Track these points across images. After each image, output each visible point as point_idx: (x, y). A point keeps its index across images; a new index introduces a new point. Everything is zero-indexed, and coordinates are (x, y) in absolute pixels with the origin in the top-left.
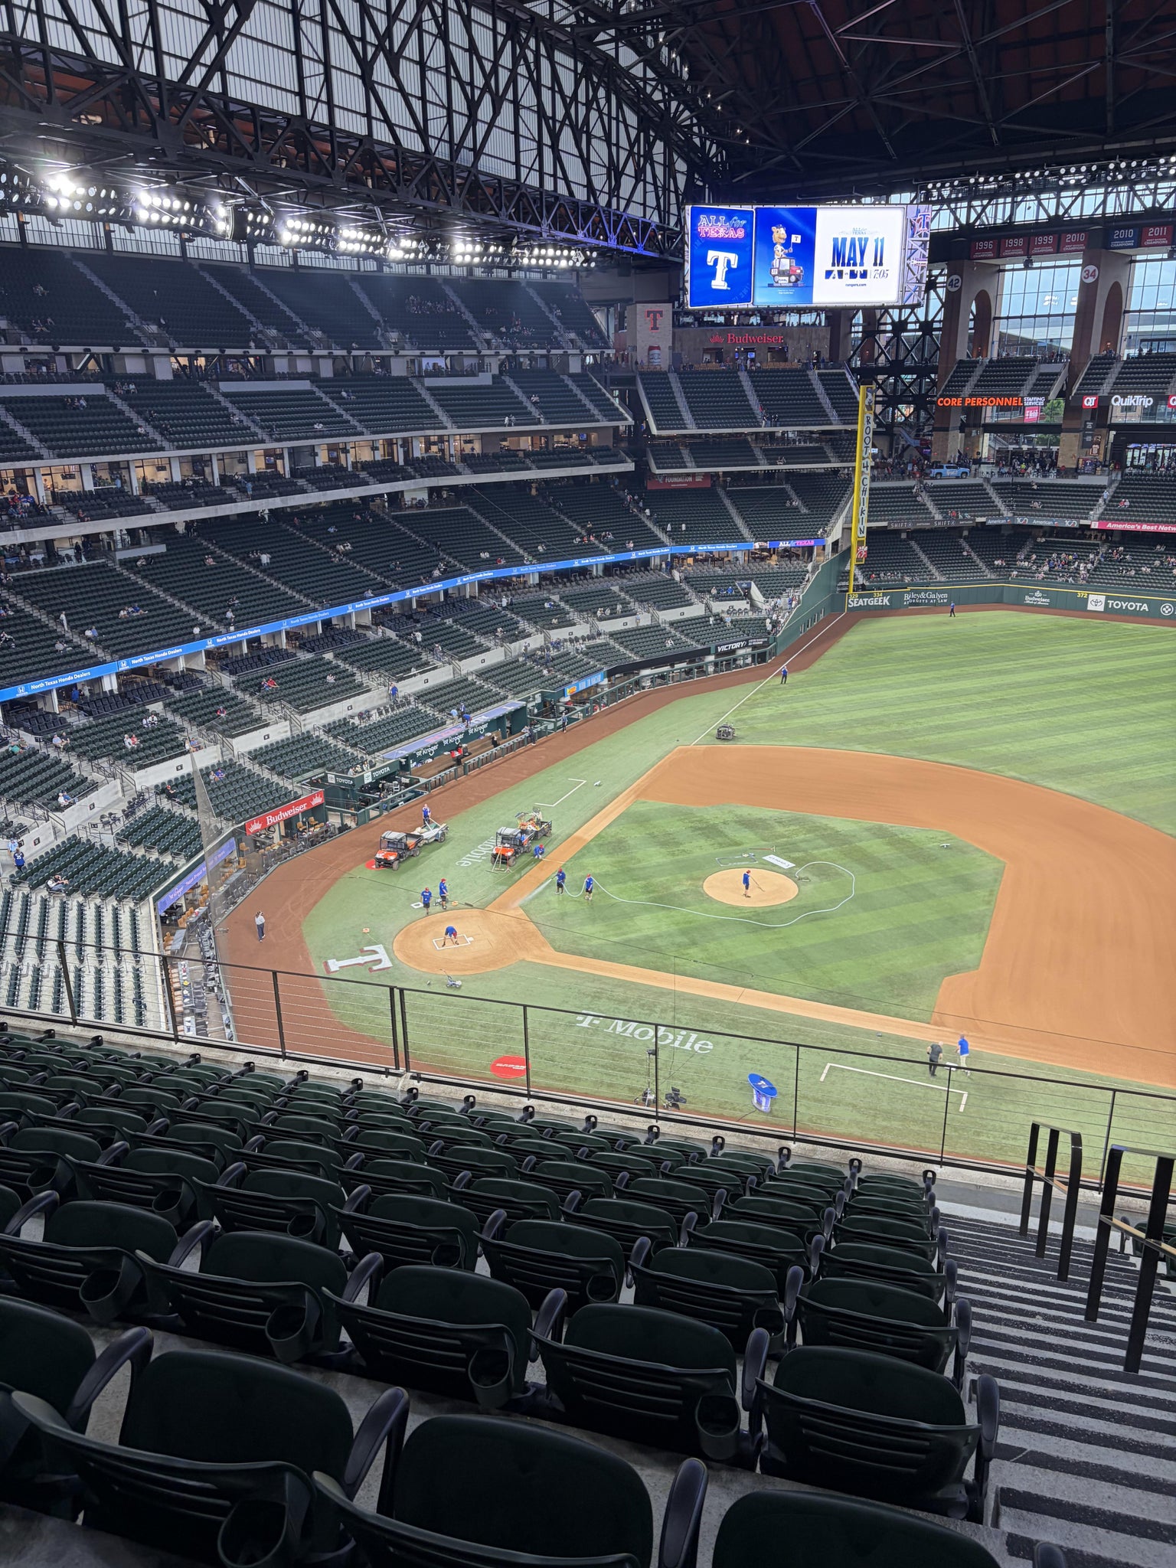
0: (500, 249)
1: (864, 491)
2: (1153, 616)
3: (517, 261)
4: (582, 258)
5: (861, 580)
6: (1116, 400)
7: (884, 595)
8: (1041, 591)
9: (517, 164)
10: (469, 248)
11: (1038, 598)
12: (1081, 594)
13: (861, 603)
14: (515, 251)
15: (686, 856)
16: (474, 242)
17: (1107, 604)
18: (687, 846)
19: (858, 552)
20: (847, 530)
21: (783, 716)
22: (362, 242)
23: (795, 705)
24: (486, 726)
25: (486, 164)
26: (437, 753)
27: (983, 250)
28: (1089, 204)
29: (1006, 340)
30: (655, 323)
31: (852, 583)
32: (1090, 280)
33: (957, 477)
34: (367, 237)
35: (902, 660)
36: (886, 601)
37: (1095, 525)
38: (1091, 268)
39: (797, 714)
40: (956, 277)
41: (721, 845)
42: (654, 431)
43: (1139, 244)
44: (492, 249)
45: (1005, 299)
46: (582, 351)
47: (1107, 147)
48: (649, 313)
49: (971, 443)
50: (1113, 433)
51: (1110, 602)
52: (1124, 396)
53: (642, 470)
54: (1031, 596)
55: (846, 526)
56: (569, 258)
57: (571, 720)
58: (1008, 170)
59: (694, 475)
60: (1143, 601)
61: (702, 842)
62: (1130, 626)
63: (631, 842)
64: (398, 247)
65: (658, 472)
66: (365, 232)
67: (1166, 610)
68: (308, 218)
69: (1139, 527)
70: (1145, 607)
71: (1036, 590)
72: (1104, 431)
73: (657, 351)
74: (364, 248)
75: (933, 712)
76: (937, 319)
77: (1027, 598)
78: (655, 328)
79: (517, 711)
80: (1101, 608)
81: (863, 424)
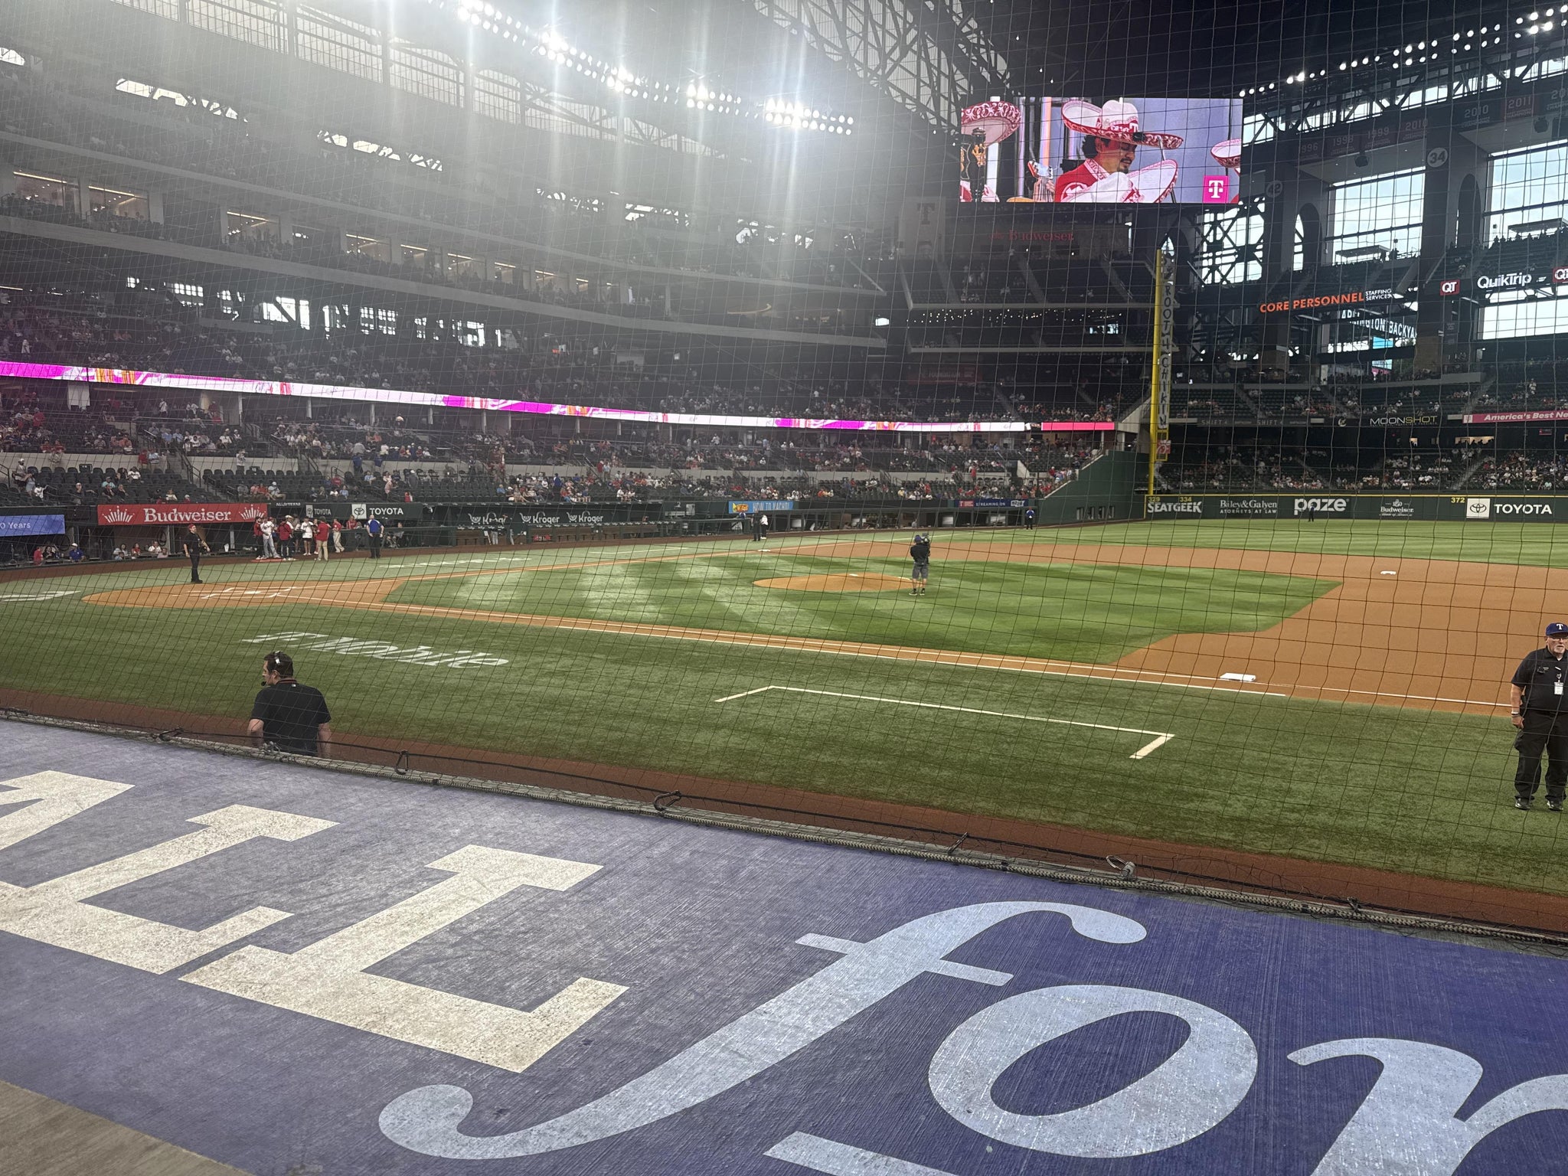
1: (1164, 373)
5: (1163, 484)
6: (1484, 282)
7: (1194, 500)
11: (1398, 508)
12: (1455, 498)
13: (1164, 507)
17: (1492, 509)
19: (1160, 447)
27: (1307, 154)
30: (926, 217)
31: (1152, 488)
36: (1196, 508)
37: (1468, 419)
38: (1438, 151)
40: (1277, 184)
42: (912, 305)
43: (1498, 119)
45: (1338, 215)
47: (1450, 18)
48: (919, 206)
51: (1498, 506)
52: (1493, 276)
54: (1389, 507)
55: (1143, 419)
60: (1543, 502)
69: (1528, 417)
70: (1547, 509)
71: (1394, 499)
73: (929, 247)
77: (1383, 509)
78: (925, 221)
80: (1486, 514)
81: (1161, 295)
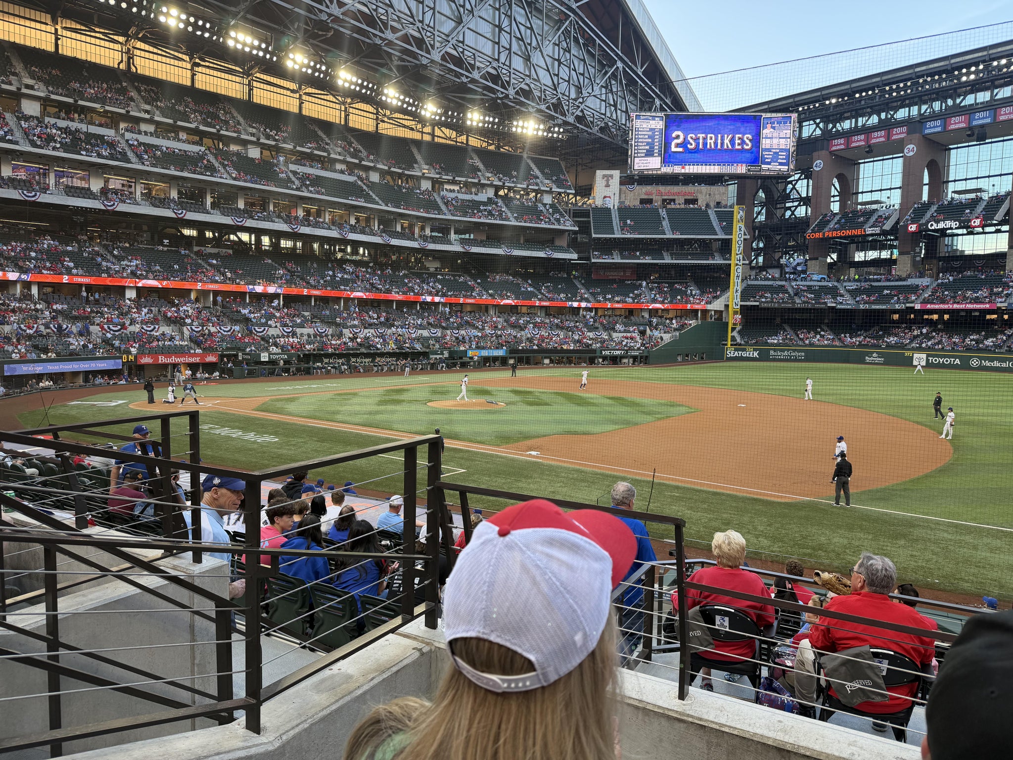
0: (497, 120)
1: (738, 277)
2: (965, 366)
5: (739, 340)
6: (932, 225)
7: (755, 350)
8: (877, 353)
11: (875, 357)
12: (908, 353)
13: (736, 354)
14: (506, 121)
17: (928, 360)
19: (734, 319)
27: (837, 145)
30: (608, 182)
31: (730, 340)
32: (911, 154)
33: (817, 281)
36: (756, 354)
37: (918, 306)
38: (911, 146)
40: (820, 161)
42: (594, 234)
43: (945, 129)
45: (861, 180)
46: (551, 189)
48: (604, 176)
51: (931, 359)
52: (938, 222)
54: (870, 357)
58: (851, 93)
60: (955, 357)
67: (974, 363)
69: (951, 306)
70: (958, 361)
71: (873, 352)
73: (609, 199)
77: (867, 358)
80: (924, 363)
81: (736, 232)
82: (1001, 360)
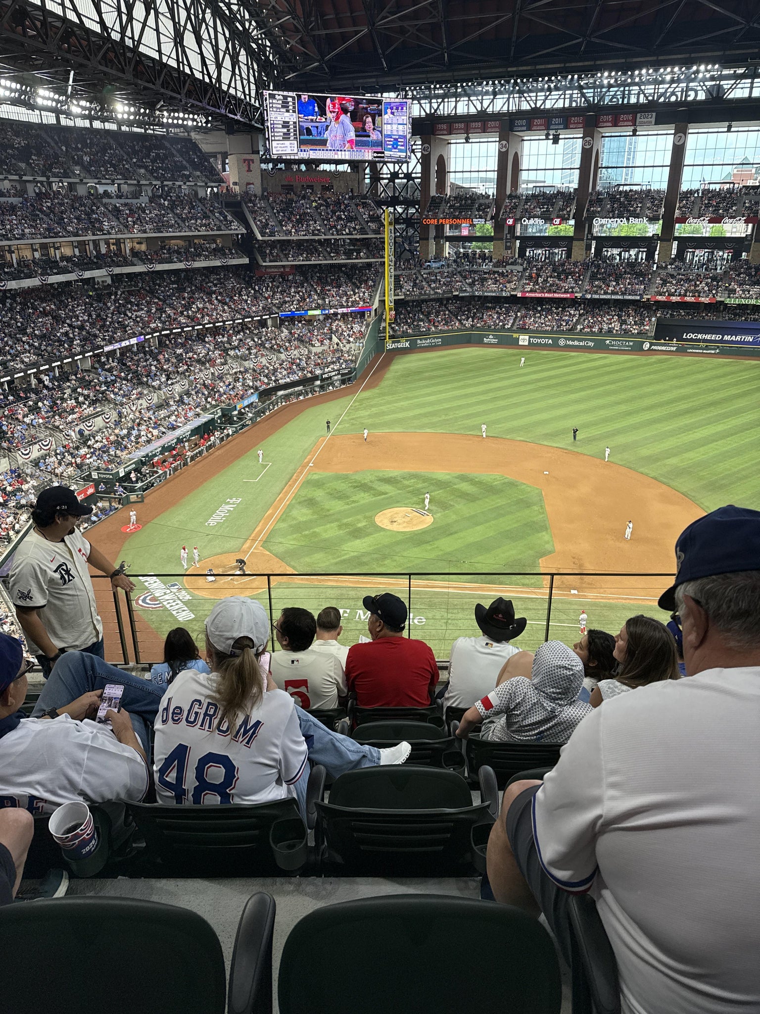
0: (147, 111)
1: (391, 276)
2: (555, 346)
3: (159, 120)
4: (204, 120)
5: (392, 333)
6: (524, 221)
7: (407, 341)
8: (493, 335)
9: (159, 51)
10: (126, 109)
11: (491, 339)
12: (515, 335)
13: (394, 346)
14: (158, 113)
15: (356, 504)
16: (130, 105)
17: (529, 341)
18: (354, 498)
19: (389, 315)
20: (382, 302)
21: (376, 415)
22: (53, 100)
23: (381, 408)
24: (189, 433)
25: (142, 49)
26: (162, 453)
27: (441, 130)
28: (500, 105)
29: (455, 187)
30: (249, 167)
31: (388, 335)
32: (504, 150)
33: (439, 268)
34: (56, 97)
35: (430, 378)
37: (519, 295)
38: (504, 142)
39: (383, 413)
40: (426, 145)
41: (374, 495)
42: (260, 237)
43: (529, 129)
44: (142, 111)
45: (452, 161)
46: (206, 184)
47: (509, 69)
48: (245, 160)
49: (440, 249)
50: (518, 242)
51: (532, 339)
52: (529, 219)
53: (253, 262)
54: (487, 339)
55: (381, 299)
56: (193, 120)
57: (243, 426)
58: (454, 82)
59: (283, 266)
60: (549, 338)
61: (362, 495)
62: (545, 352)
63: (318, 499)
64: (78, 105)
65: (264, 264)
66: (55, 93)
67: (562, 342)
68: (13, 79)
69: (543, 295)
70: (550, 341)
71: (489, 335)
72: (513, 240)
73: (252, 186)
74: (54, 104)
75: (460, 407)
76: (414, 171)
77: (485, 340)
78: (249, 170)
79: (209, 421)
80: (526, 343)
81: (388, 234)
82: (579, 340)
